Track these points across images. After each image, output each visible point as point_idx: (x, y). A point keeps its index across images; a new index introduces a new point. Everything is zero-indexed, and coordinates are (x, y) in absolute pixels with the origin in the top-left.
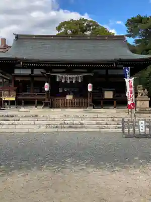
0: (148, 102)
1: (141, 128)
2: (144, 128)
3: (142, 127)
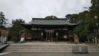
2: (81, 50)
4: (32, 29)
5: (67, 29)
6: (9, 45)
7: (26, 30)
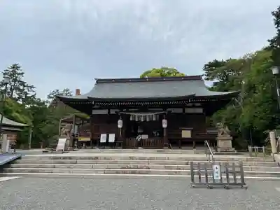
0: (231, 142)
1: (215, 175)
2: (219, 175)
3: (217, 172)
4: (94, 112)
5: (200, 111)
6: (19, 158)
7: (76, 116)
